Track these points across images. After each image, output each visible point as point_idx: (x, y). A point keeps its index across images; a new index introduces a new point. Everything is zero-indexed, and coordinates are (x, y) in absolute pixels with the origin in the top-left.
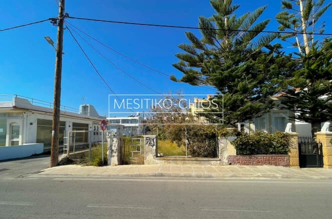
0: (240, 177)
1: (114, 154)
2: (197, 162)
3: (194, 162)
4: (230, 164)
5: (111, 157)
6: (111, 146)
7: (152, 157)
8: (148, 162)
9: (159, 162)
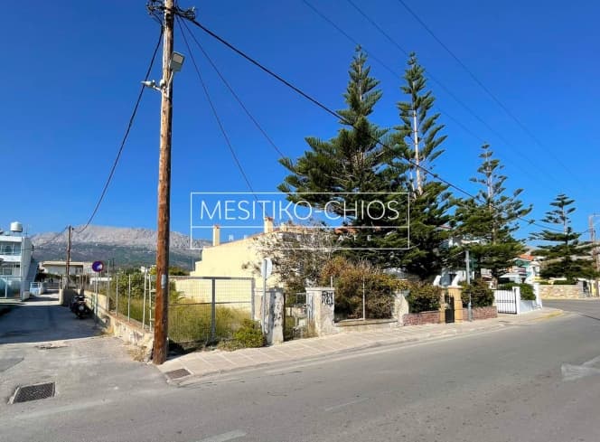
1: (276, 322)
4: (405, 325)
5: (272, 328)
6: (272, 307)
7: (330, 323)
8: (325, 331)
9: (338, 329)
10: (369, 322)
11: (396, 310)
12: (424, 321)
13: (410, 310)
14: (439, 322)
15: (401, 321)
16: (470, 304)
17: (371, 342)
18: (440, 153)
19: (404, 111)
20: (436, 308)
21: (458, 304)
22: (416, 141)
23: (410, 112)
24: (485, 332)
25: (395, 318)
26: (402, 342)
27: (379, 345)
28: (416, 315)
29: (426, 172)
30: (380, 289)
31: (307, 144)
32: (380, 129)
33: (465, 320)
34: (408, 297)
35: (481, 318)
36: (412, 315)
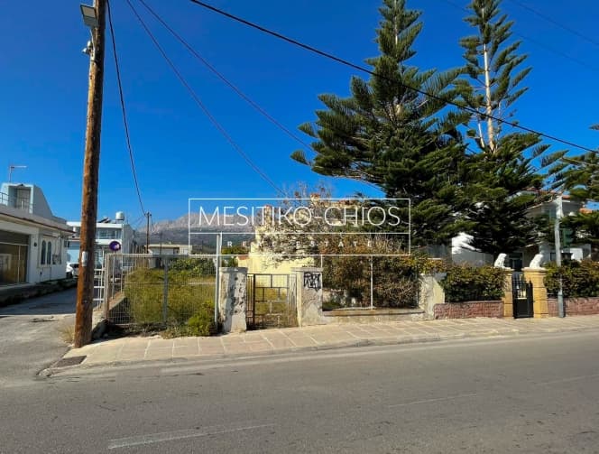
0: (474, 336)
1: (237, 307)
2: (392, 317)
3: (387, 317)
4: (437, 318)
5: (231, 314)
6: (232, 290)
7: (316, 312)
8: (308, 321)
9: (328, 319)
10: (378, 312)
11: (422, 298)
12: (472, 314)
13: (446, 299)
14: (502, 316)
15: (431, 313)
16: (560, 293)
17: (358, 338)
18: (522, 92)
19: (471, 48)
20: (496, 297)
21: (539, 292)
22: (487, 83)
23: (478, 49)
24: (579, 335)
25: (422, 308)
26: (411, 341)
27: (367, 344)
28: (458, 305)
29: (500, 121)
30: (397, 270)
31: (322, 103)
32: (421, 73)
33: (552, 315)
34: (442, 283)
35: (584, 313)
36: (449, 306)
